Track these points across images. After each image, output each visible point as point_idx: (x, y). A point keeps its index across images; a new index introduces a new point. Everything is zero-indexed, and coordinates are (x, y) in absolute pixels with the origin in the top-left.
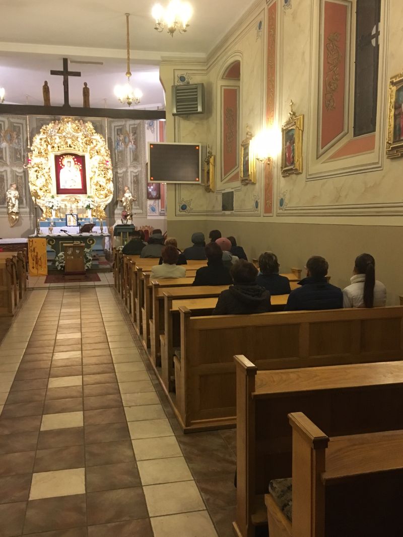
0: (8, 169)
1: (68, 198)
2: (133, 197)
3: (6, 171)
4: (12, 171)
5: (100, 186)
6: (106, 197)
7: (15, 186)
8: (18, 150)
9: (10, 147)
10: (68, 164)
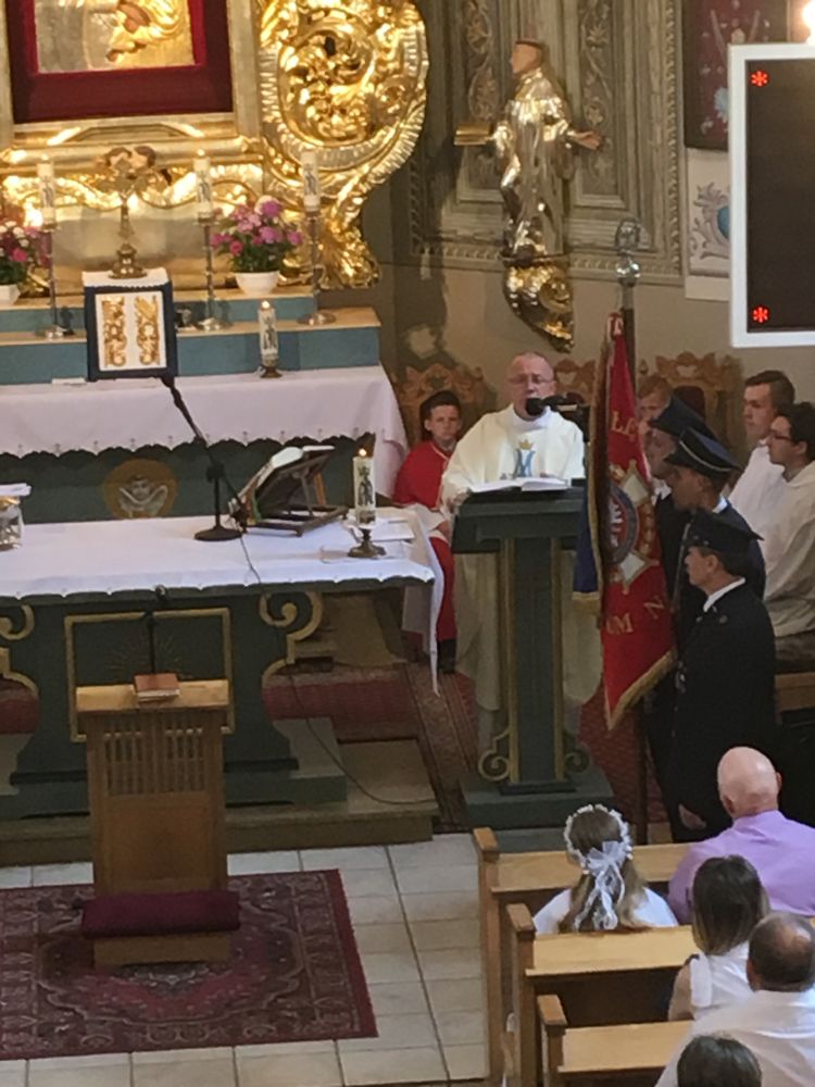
1: (99, 150)
2: (577, 124)
5: (330, 48)
6: (372, 129)
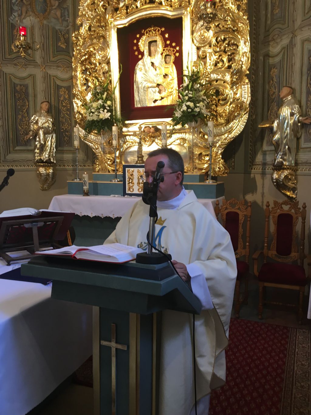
0: (39, 73)
3: (33, 77)
8: (61, 34)
9: (43, 26)
10: (152, 49)
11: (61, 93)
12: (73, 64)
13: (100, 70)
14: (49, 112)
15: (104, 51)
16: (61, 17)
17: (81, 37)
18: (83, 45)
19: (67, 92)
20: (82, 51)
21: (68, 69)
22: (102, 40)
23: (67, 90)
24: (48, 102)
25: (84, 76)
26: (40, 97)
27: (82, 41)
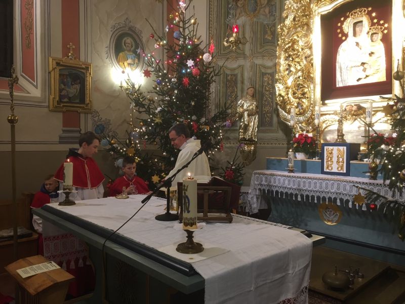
0: (247, 64)
3: (241, 67)
4: (254, 66)
7: (251, 91)
8: (269, 27)
9: (253, 23)
10: (357, 29)
11: (265, 80)
12: (277, 53)
13: (302, 55)
14: (253, 96)
15: (307, 37)
16: (269, 13)
17: (286, 28)
18: (287, 34)
19: (271, 78)
20: (287, 40)
21: (272, 57)
22: (306, 27)
23: (271, 76)
24: (253, 88)
25: (287, 62)
26: (247, 84)
27: (286, 31)
